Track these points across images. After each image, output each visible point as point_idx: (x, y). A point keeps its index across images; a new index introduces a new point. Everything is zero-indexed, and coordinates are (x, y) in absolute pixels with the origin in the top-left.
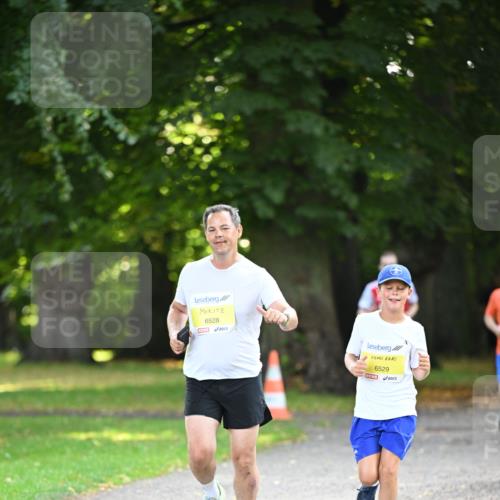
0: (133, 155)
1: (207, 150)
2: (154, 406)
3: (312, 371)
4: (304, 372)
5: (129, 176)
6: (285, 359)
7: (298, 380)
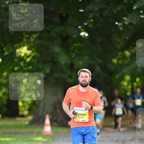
0: (7, 58)
1: (28, 57)
2: (13, 130)
3: (58, 121)
4: (56, 121)
5: (6, 64)
6: (51, 117)
7: (55, 123)
